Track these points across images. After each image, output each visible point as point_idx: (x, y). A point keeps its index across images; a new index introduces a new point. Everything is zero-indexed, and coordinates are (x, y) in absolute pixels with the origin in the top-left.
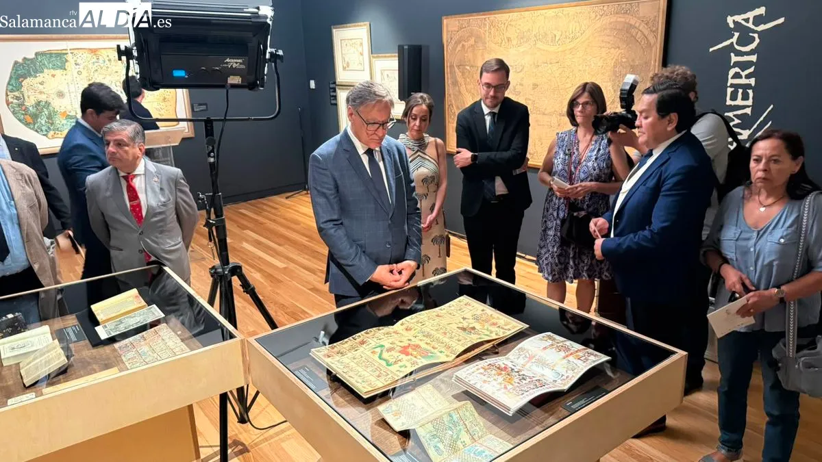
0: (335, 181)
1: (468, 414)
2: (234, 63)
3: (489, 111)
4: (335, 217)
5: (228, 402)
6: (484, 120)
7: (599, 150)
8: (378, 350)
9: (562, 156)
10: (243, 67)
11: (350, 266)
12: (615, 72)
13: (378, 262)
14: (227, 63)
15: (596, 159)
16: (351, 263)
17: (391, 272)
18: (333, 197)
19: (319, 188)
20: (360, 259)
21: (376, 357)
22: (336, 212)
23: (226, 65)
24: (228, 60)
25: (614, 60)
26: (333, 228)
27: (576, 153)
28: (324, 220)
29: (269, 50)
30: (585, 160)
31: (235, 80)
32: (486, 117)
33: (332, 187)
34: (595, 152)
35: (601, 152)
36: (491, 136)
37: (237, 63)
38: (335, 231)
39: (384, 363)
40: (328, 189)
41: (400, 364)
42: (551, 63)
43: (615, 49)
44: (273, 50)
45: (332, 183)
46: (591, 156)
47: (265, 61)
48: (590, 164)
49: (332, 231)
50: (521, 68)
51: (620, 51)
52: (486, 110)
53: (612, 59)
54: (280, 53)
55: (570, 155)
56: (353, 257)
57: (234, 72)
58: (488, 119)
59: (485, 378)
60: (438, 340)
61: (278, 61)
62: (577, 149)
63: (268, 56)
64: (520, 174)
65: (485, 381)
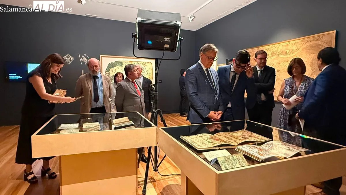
0: (196, 78)
1: (241, 158)
2: (167, 39)
3: (259, 69)
4: (196, 91)
5: (150, 159)
6: (258, 73)
7: (306, 85)
8: (206, 139)
9: (288, 88)
10: (170, 41)
11: (201, 110)
12: (312, 63)
13: (210, 110)
14: (165, 39)
15: (305, 88)
16: (201, 109)
17: (215, 114)
18: (195, 84)
19: (190, 81)
20: (205, 108)
21: (205, 140)
22: (196, 89)
23: (164, 40)
24: (165, 38)
25: (312, 58)
26: (195, 95)
27: (295, 87)
28: (192, 92)
29: (179, 37)
30: (299, 89)
31: (167, 46)
32: (258, 72)
33: (195, 80)
34: (304, 86)
35: (307, 85)
36: (260, 78)
37: (168, 39)
38: (196, 96)
39: (208, 142)
40: (194, 81)
41: (214, 143)
42: (285, 62)
43: (312, 54)
44: (180, 37)
45: (195, 78)
46: (302, 87)
47: (177, 41)
48: (302, 91)
49: (195, 96)
50: (272, 64)
51: (315, 55)
52: (258, 69)
53: (311, 58)
54: (183, 38)
55: (292, 88)
56: (202, 107)
57: (167, 43)
58: (259, 72)
59: (250, 149)
60: (231, 139)
61: (181, 41)
62: (295, 85)
63: (178, 40)
64: (271, 94)
65: (249, 150)
